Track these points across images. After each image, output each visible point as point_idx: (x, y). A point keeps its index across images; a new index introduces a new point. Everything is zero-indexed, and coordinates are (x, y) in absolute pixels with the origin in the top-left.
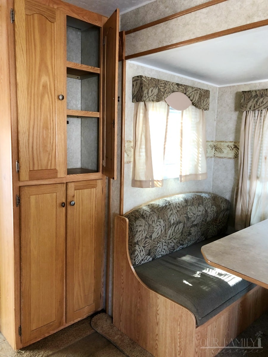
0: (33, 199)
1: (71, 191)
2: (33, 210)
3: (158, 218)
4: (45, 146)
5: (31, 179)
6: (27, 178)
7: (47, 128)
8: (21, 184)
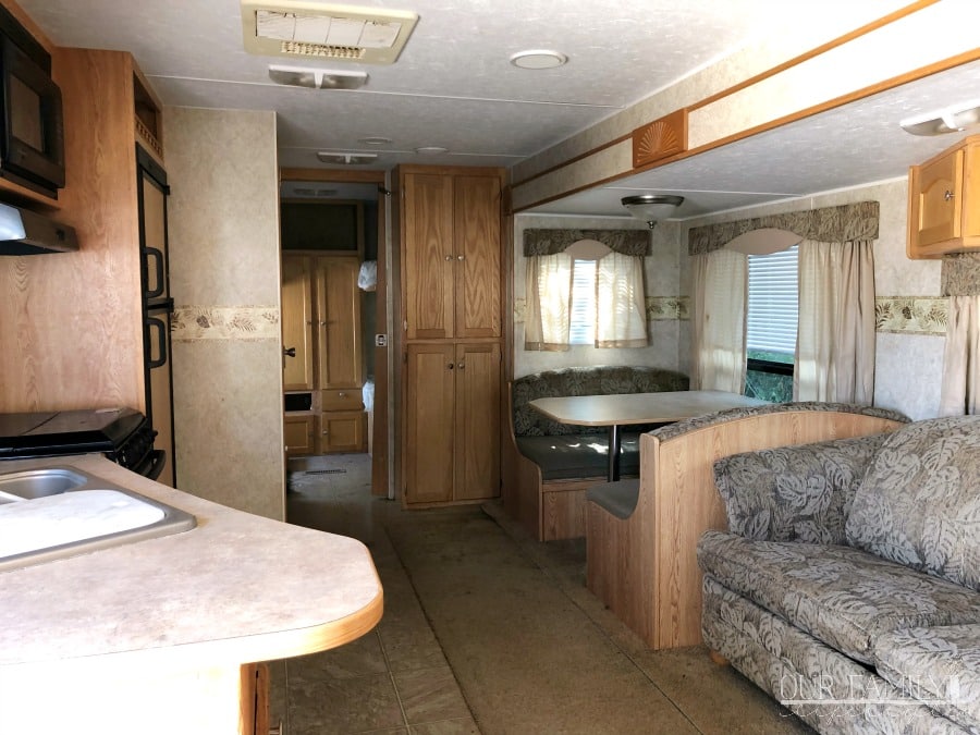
0: (420, 357)
1: (461, 353)
2: (420, 367)
3: (550, 386)
4: (433, 306)
5: (418, 338)
6: (414, 336)
7: (435, 289)
8: (409, 342)
